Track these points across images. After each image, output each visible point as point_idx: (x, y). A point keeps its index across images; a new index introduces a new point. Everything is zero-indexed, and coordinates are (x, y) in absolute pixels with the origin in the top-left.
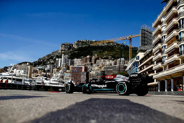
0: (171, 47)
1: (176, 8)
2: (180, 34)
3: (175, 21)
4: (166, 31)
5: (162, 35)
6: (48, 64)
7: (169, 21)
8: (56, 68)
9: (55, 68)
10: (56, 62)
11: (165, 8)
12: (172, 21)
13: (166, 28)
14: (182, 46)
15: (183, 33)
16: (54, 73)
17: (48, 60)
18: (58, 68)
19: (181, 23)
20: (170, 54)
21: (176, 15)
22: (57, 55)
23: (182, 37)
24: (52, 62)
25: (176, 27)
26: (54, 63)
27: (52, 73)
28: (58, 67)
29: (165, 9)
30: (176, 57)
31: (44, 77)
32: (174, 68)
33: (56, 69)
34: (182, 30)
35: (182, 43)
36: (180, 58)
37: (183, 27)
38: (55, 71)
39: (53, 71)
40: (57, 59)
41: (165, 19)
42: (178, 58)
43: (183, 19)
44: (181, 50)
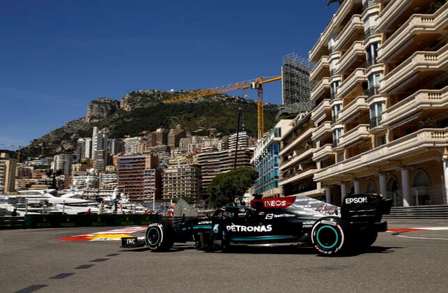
0: (352, 109)
1: (361, 18)
2: (370, 77)
3: (359, 47)
4: (341, 72)
5: (332, 79)
6: (57, 154)
7: (345, 47)
8: (80, 162)
9: (75, 163)
10: (78, 148)
11: (337, 17)
12: (352, 48)
13: (339, 62)
14: (376, 106)
15: (377, 76)
16: (76, 175)
18: (85, 163)
19: (373, 54)
20: (351, 124)
21: (360, 34)
22: (80, 130)
23: (375, 84)
24: (68, 146)
25: (360, 62)
26: (73, 150)
27: (70, 174)
28: (83, 160)
29: (336, 19)
30: (362, 130)
31: (49, 188)
32: (360, 157)
33: (78, 166)
34: (373, 70)
35: (376, 100)
36: (371, 133)
37: (376, 63)
38: (78, 170)
39: (70, 170)
40: (81, 140)
41: (337, 41)
42: (367, 132)
43: (375, 44)
44: (375, 114)
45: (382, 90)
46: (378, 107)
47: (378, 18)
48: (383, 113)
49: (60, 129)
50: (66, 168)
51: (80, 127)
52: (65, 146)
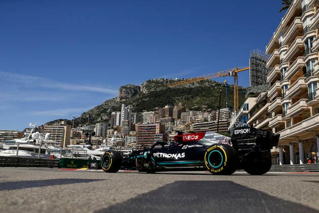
0: (295, 88)
1: (301, 20)
2: (308, 63)
3: (299, 41)
4: (287, 60)
5: (281, 66)
6: (97, 122)
7: (290, 41)
8: (112, 128)
9: (109, 129)
10: (112, 118)
11: (284, 20)
12: (295, 42)
13: (286, 53)
14: (312, 84)
15: (312, 62)
16: (109, 137)
17: (99, 115)
18: (116, 129)
19: (309, 46)
20: (295, 99)
21: (300, 32)
22: (113, 107)
23: (311, 68)
24: (105, 117)
25: (301, 52)
26: (108, 120)
27: (106, 137)
28: (115, 127)
29: (284, 22)
30: (303, 103)
32: (301, 124)
33: (111, 131)
34: (310, 58)
35: (312, 80)
36: (309, 105)
37: (311, 52)
38: (111, 133)
39: (106, 134)
40: (113, 113)
41: (284, 39)
42: (306, 105)
43: (311, 38)
44: (311, 91)
45: (316, 72)
46: (314, 85)
47: (312, 18)
48: (316, 90)
49: (100, 106)
50: (103, 132)
51: (113, 104)
52: (103, 117)
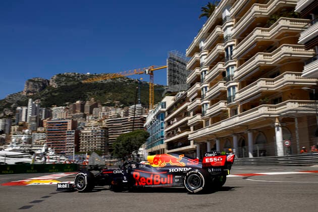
0: (215, 90)
1: (222, 28)
2: (228, 69)
3: (220, 48)
4: (207, 64)
5: (202, 69)
7: (211, 47)
8: (17, 124)
9: (14, 125)
10: (17, 114)
11: (205, 27)
12: (216, 48)
13: (207, 58)
14: (231, 88)
15: (232, 68)
16: (13, 135)
17: (1, 110)
18: (22, 125)
19: (229, 53)
20: (214, 100)
21: (220, 39)
22: (18, 101)
23: (231, 74)
24: (9, 113)
25: (221, 58)
26: (12, 115)
27: (10, 134)
28: (20, 123)
29: (205, 28)
30: (222, 105)
32: (220, 123)
33: (16, 127)
34: (230, 64)
35: (231, 84)
36: (228, 107)
37: (231, 59)
38: (16, 131)
39: (10, 131)
40: (19, 108)
41: (206, 44)
42: (225, 106)
43: (231, 46)
44: (230, 94)
45: (235, 78)
46: (233, 89)
47: (233, 29)
48: (236, 94)
49: (3, 100)
50: (7, 129)
51: (19, 99)
52: (6, 113)
